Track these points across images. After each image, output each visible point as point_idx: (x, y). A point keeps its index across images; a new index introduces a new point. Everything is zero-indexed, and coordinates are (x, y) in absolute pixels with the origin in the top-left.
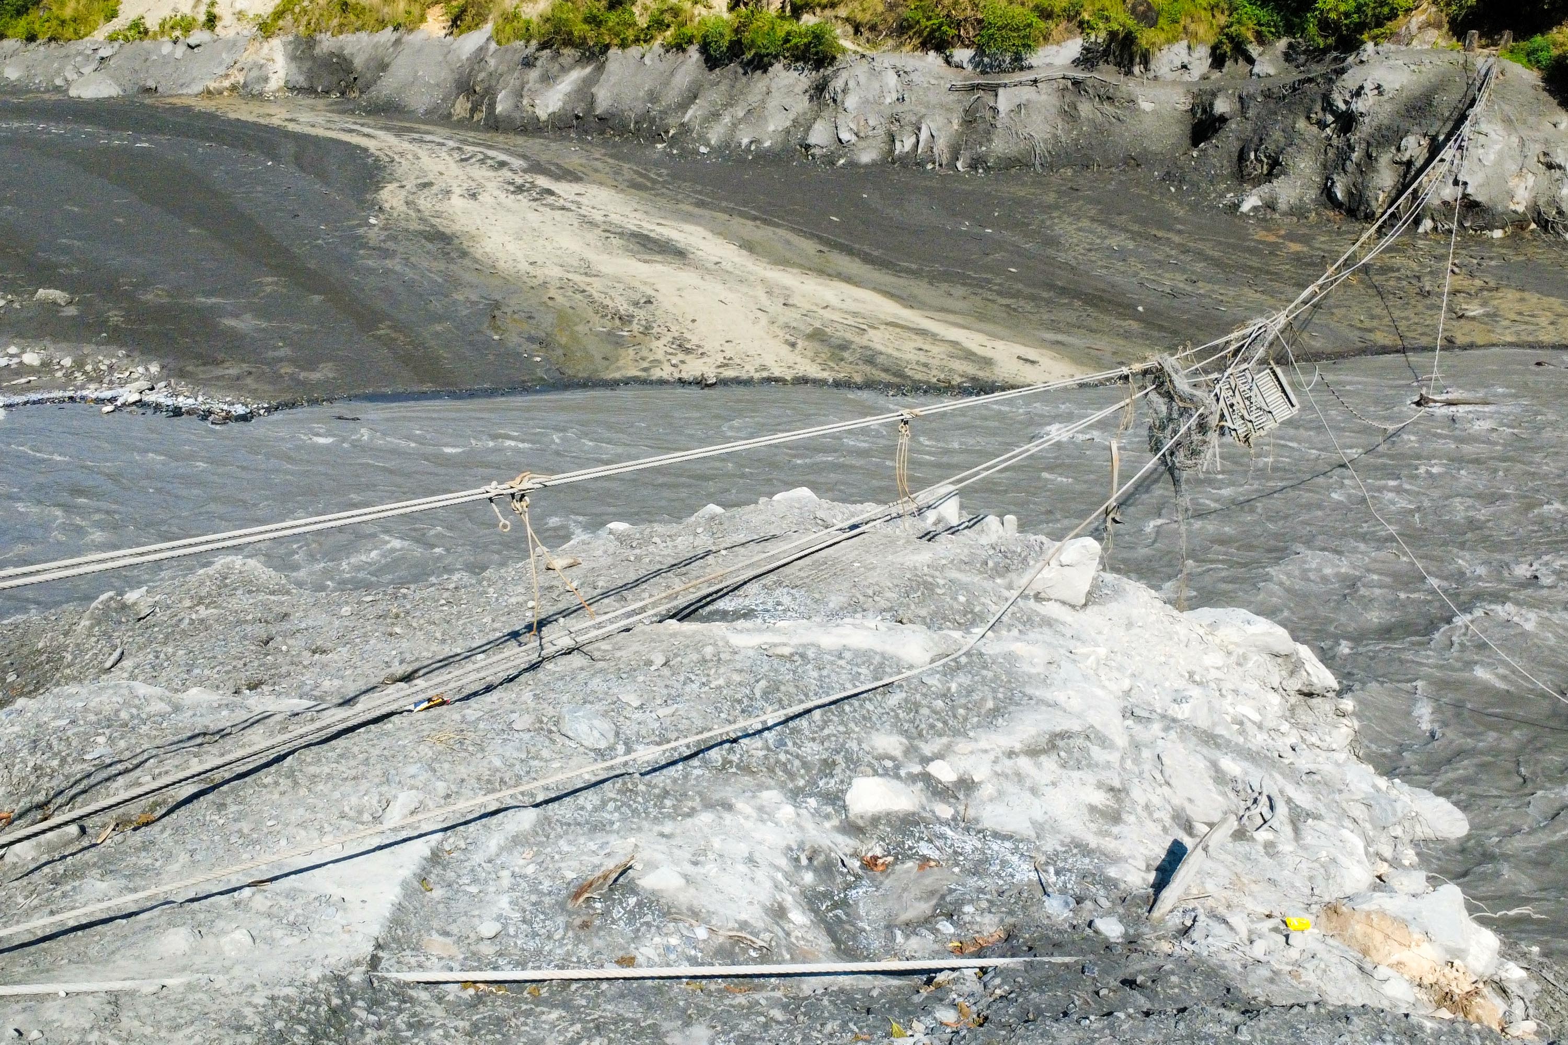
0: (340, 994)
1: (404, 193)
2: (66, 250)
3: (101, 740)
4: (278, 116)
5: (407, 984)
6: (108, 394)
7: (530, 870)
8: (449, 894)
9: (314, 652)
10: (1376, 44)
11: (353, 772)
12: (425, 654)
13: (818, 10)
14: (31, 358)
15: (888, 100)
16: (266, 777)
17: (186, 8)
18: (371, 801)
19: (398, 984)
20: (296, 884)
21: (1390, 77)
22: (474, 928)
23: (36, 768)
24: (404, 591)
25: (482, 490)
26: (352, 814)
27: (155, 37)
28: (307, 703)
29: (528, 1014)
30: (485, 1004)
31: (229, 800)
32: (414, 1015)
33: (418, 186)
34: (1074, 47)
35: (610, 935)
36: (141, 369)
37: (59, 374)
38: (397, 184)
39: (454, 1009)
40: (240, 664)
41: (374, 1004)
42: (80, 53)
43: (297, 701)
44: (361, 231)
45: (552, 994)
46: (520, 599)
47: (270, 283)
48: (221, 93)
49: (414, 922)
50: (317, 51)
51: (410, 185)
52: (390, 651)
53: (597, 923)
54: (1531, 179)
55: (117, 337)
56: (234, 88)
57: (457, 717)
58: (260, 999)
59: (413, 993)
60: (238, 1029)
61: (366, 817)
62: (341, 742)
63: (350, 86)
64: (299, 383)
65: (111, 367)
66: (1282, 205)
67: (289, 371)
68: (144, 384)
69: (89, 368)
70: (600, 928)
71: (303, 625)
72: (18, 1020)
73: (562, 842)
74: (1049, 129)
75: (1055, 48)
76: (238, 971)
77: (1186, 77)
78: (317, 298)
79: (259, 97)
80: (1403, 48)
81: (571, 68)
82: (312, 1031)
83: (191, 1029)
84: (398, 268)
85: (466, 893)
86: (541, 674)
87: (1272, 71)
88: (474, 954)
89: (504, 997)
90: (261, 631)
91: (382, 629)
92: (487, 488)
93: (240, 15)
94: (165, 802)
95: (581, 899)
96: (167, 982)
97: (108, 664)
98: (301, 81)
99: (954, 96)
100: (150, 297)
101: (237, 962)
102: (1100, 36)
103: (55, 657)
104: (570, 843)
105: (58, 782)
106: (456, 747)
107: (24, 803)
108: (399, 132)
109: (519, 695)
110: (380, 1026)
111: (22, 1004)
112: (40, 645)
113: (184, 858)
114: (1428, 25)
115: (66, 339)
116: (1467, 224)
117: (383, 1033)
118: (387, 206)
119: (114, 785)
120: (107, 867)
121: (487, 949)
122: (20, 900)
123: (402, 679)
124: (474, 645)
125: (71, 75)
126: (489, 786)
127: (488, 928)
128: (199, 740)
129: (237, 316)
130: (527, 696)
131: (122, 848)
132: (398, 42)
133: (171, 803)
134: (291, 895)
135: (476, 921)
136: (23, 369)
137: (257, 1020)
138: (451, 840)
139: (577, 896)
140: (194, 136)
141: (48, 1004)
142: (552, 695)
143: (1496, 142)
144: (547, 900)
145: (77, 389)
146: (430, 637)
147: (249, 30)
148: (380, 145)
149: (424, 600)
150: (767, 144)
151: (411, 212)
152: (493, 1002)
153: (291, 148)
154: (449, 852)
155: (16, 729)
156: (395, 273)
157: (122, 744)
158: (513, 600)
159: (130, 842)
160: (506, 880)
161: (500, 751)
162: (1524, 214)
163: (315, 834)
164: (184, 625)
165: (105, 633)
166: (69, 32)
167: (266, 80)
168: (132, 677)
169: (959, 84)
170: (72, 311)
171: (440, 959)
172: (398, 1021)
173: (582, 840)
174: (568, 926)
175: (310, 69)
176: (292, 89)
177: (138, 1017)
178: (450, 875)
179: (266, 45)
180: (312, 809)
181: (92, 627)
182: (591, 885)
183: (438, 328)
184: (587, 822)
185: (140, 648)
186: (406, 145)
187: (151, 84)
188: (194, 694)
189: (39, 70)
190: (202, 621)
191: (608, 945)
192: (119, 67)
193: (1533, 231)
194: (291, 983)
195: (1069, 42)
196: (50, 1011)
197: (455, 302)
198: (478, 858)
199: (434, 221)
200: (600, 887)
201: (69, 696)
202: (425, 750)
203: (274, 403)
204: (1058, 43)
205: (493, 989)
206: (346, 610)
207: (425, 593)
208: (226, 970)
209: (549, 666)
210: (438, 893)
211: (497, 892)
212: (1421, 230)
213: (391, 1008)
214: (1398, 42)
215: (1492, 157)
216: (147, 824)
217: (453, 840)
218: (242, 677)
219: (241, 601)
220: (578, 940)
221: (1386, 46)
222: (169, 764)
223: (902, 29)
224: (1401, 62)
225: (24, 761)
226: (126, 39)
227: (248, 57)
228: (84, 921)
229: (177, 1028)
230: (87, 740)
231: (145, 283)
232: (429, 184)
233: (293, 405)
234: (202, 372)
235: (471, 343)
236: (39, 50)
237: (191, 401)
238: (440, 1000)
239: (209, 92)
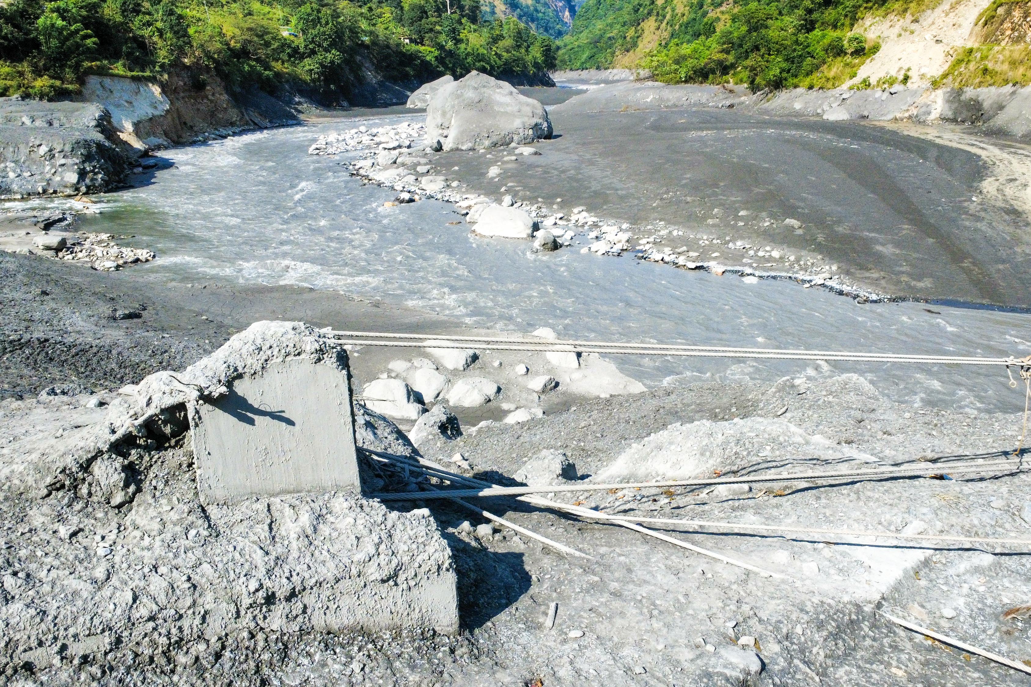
0: (857, 614)
1: (997, 183)
2: (804, 200)
3: (768, 448)
4: (931, 134)
5: (894, 624)
6: (808, 278)
7: (982, 589)
8: (930, 585)
9: (885, 433)
11: (891, 502)
12: (947, 450)
14: (776, 254)
16: (845, 490)
17: (893, 73)
18: (898, 520)
19: (889, 621)
20: (847, 551)
22: (939, 609)
23: (736, 453)
24: (943, 412)
25: (1003, 359)
26: (885, 523)
27: (873, 89)
28: (874, 459)
29: (960, 668)
30: (936, 652)
31: (823, 496)
32: (894, 641)
33: (1007, 180)
35: (1023, 644)
36: (827, 267)
37: (787, 264)
38: (993, 178)
39: (918, 647)
40: (844, 429)
41: (873, 626)
42: (833, 96)
43: (869, 456)
44: (966, 204)
45: (978, 663)
46: (1014, 433)
47: (906, 228)
48: (902, 120)
49: (906, 593)
50: (963, 98)
51: (1002, 179)
52: (927, 443)
53: (1017, 634)
55: (819, 248)
56: (910, 117)
57: (958, 489)
58: (816, 600)
59: (897, 630)
60: (802, 610)
61: (893, 528)
62: (888, 484)
63: (978, 119)
64: (910, 287)
65: (813, 264)
67: (906, 279)
68: (827, 275)
69: (802, 263)
70: (1017, 638)
71: (882, 418)
72: (704, 566)
73: (1005, 580)
76: (808, 582)
78: (931, 240)
79: (923, 123)
82: (838, 627)
83: (779, 601)
84: (983, 228)
85: (940, 588)
86: (1016, 480)
88: (936, 623)
89: (948, 654)
90: (858, 415)
91: (925, 430)
92: (1007, 359)
93: (922, 76)
94: (791, 487)
95: (1010, 617)
96: (772, 574)
97: (779, 413)
98: (950, 114)
100: (840, 229)
101: (808, 578)
103: (755, 405)
104: (1011, 582)
105: (744, 463)
106: (953, 505)
107: (727, 469)
108: (1002, 147)
109: (999, 488)
110: (874, 639)
111: (707, 560)
112: (750, 397)
113: (794, 518)
115: (795, 246)
117: (875, 644)
118: (985, 191)
119: (769, 472)
120: (758, 511)
121: (945, 624)
122: (716, 512)
123: (930, 461)
124: (978, 453)
125: (826, 107)
126: (968, 533)
127: (948, 612)
128: (815, 462)
129: (883, 245)
130: (1004, 490)
131: (767, 503)
132: (1014, 93)
133: (794, 489)
134: (843, 555)
135: (942, 606)
136: (770, 259)
137: (812, 610)
138: (938, 556)
139: (1007, 614)
140: (883, 143)
141: (718, 564)
142: (1020, 493)
144: (988, 610)
145: (794, 273)
146: (952, 442)
147: (926, 84)
148: (988, 154)
149: (954, 420)
151: (999, 196)
152: (941, 653)
153: (934, 153)
154: (935, 563)
155: (732, 432)
156: (981, 231)
157: (777, 453)
158: (1009, 433)
159: (771, 501)
160: (965, 589)
161: (979, 516)
163: (863, 528)
164: (820, 402)
165: (781, 397)
166: (830, 85)
167: (929, 113)
168: (789, 421)
170: (800, 232)
171: (916, 618)
172: (885, 640)
173: (1019, 583)
174: (997, 629)
175: (956, 109)
176: (943, 119)
177: (756, 585)
178: (933, 576)
179: (933, 93)
180: (865, 514)
181: (776, 392)
182: (1018, 610)
183: (1001, 267)
184: (1025, 575)
185: (796, 409)
186: (1005, 155)
187: (866, 113)
188: (817, 438)
189: (811, 104)
190: (830, 402)
191: (1020, 650)
192: (851, 104)
194: (833, 598)
196: (719, 567)
197: (1015, 253)
198: (951, 571)
199: (1012, 202)
200: (1024, 614)
201: (758, 422)
202: (935, 502)
203: (894, 296)
205: (943, 646)
206: (907, 415)
207: (956, 417)
208: (802, 580)
209: (1022, 476)
210: (923, 583)
211: (959, 595)
213: (882, 633)
216: (780, 496)
217: (938, 557)
218: (844, 436)
219: (852, 397)
220: (1001, 640)
222: (797, 469)
225: (731, 448)
226: (858, 89)
227: (921, 100)
228: (742, 532)
229: (772, 598)
230: (762, 446)
231: (839, 222)
232: (1015, 180)
233: (903, 299)
234: (859, 273)
235: (1020, 279)
236: (813, 94)
237: (849, 288)
238: (911, 639)
239: (896, 119)
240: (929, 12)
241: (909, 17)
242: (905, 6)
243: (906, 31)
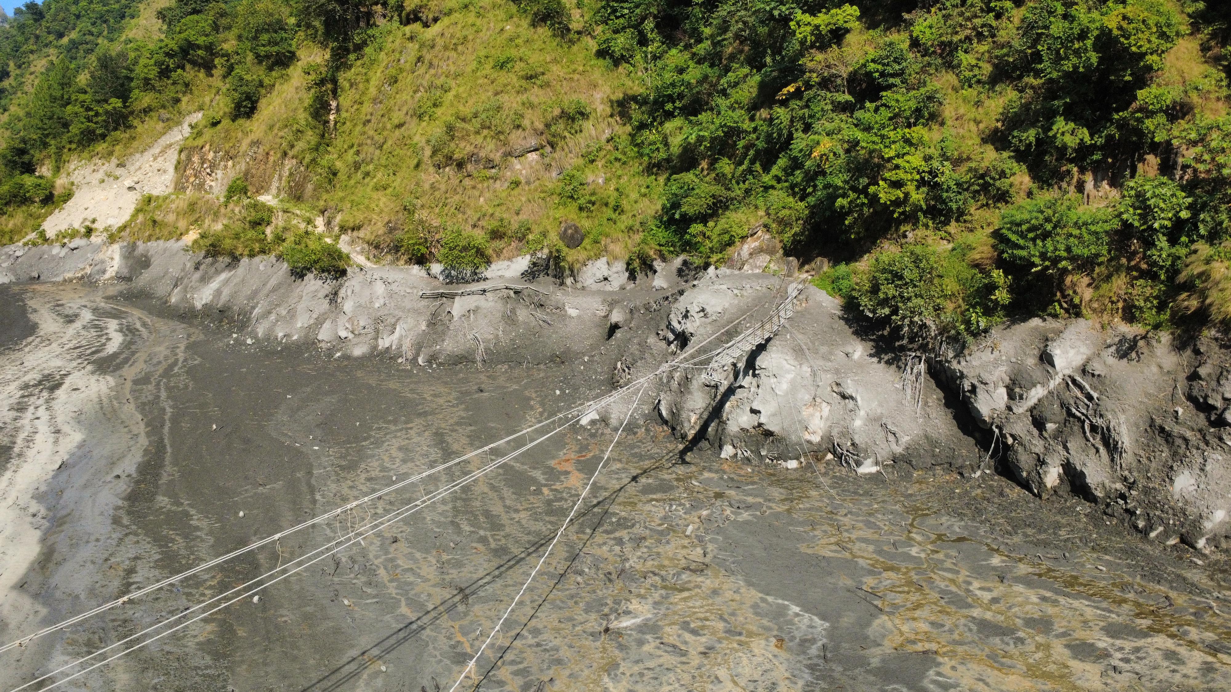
10: (716, 268)
13: (349, 232)
15: (377, 305)
17: (76, 225)
21: (713, 301)
27: (51, 243)
34: (523, 263)
42: (6, 253)
48: (73, 281)
50: (136, 253)
54: (826, 409)
56: (82, 277)
66: (614, 422)
74: (491, 330)
75: (506, 263)
77: (608, 288)
79: (94, 283)
80: (737, 272)
81: (222, 271)
87: (665, 286)
93: (104, 229)
98: (126, 272)
99: (424, 302)
102: (543, 254)
114: (760, 250)
116: (763, 453)
143: (788, 372)
147: (106, 237)
150: (295, 337)
162: (819, 444)
166: (6, 240)
167: (104, 272)
169: (428, 292)
175: (131, 264)
176: (119, 278)
179: (110, 248)
187: (37, 274)
192: (21, 263)
193: (828, 463)
195: (520, 258)
204: (509, 259)
212: (723, 455)
214: (731, 267)
215: (785, 386)
221: (724, 270)
223: (396, 249)
224: (724, 287)
226: (35, 245)
227: (99, 256)
239: (67, 280)
240: (138, 155)
241: (114, 161)
242: (111, 148)
243: (109, 176)
